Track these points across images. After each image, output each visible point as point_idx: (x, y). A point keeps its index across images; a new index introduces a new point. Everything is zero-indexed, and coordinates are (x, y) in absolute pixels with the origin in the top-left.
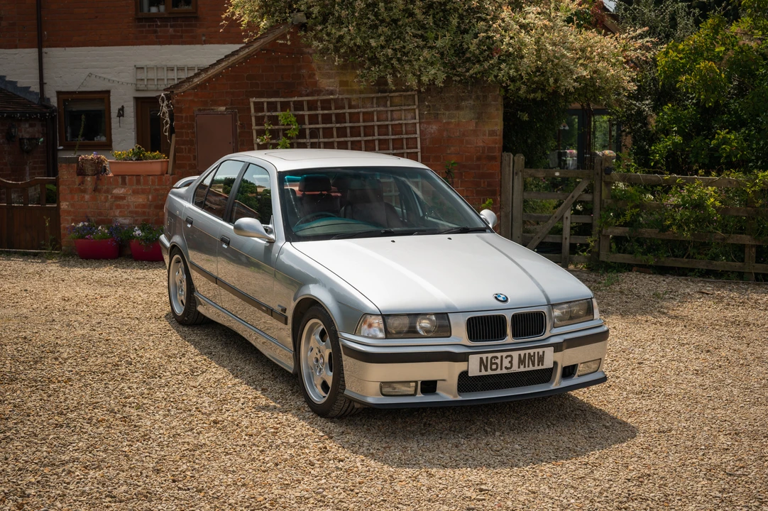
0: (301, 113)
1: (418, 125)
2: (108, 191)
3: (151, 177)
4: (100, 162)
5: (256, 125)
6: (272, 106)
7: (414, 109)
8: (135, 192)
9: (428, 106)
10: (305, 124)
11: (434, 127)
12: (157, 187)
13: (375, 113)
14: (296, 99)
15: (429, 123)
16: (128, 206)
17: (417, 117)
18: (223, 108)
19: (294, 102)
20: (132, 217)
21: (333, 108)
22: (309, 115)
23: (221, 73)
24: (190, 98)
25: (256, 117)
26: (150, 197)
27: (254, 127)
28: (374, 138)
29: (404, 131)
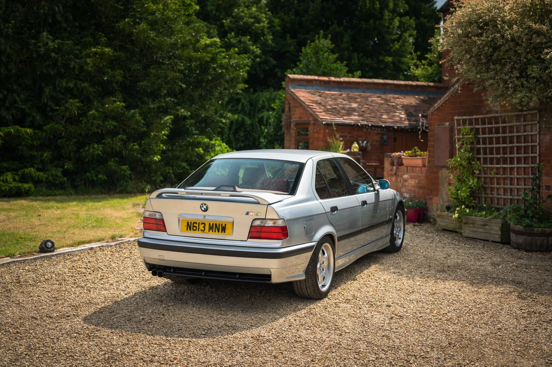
0: (477, 126)
1: (538, 136)
2: (401, 176)
3: (418, 168)
4: (400, 158)
5: (458, 135)
6: (464, 123)
7: (536, 124)
8: (411, 178)
9: (545, 122)
10: (479, 134)
11: (548, 137)
12: (420, 175)
13: (515, 127)
14: (474, 117)
15: (545, 134)
16: (408, 186)
17: (538, 130)
18: (448, 124)
19: (475, 118)
20: (409, 193)
21: (493, 123)
22: (482, 128)
23: (447, 100)
24: (435, 117)
25: (457, 129)
26: (417, 181)
27: (456, 136)
28: (514, 145)
29: (530, 140)
